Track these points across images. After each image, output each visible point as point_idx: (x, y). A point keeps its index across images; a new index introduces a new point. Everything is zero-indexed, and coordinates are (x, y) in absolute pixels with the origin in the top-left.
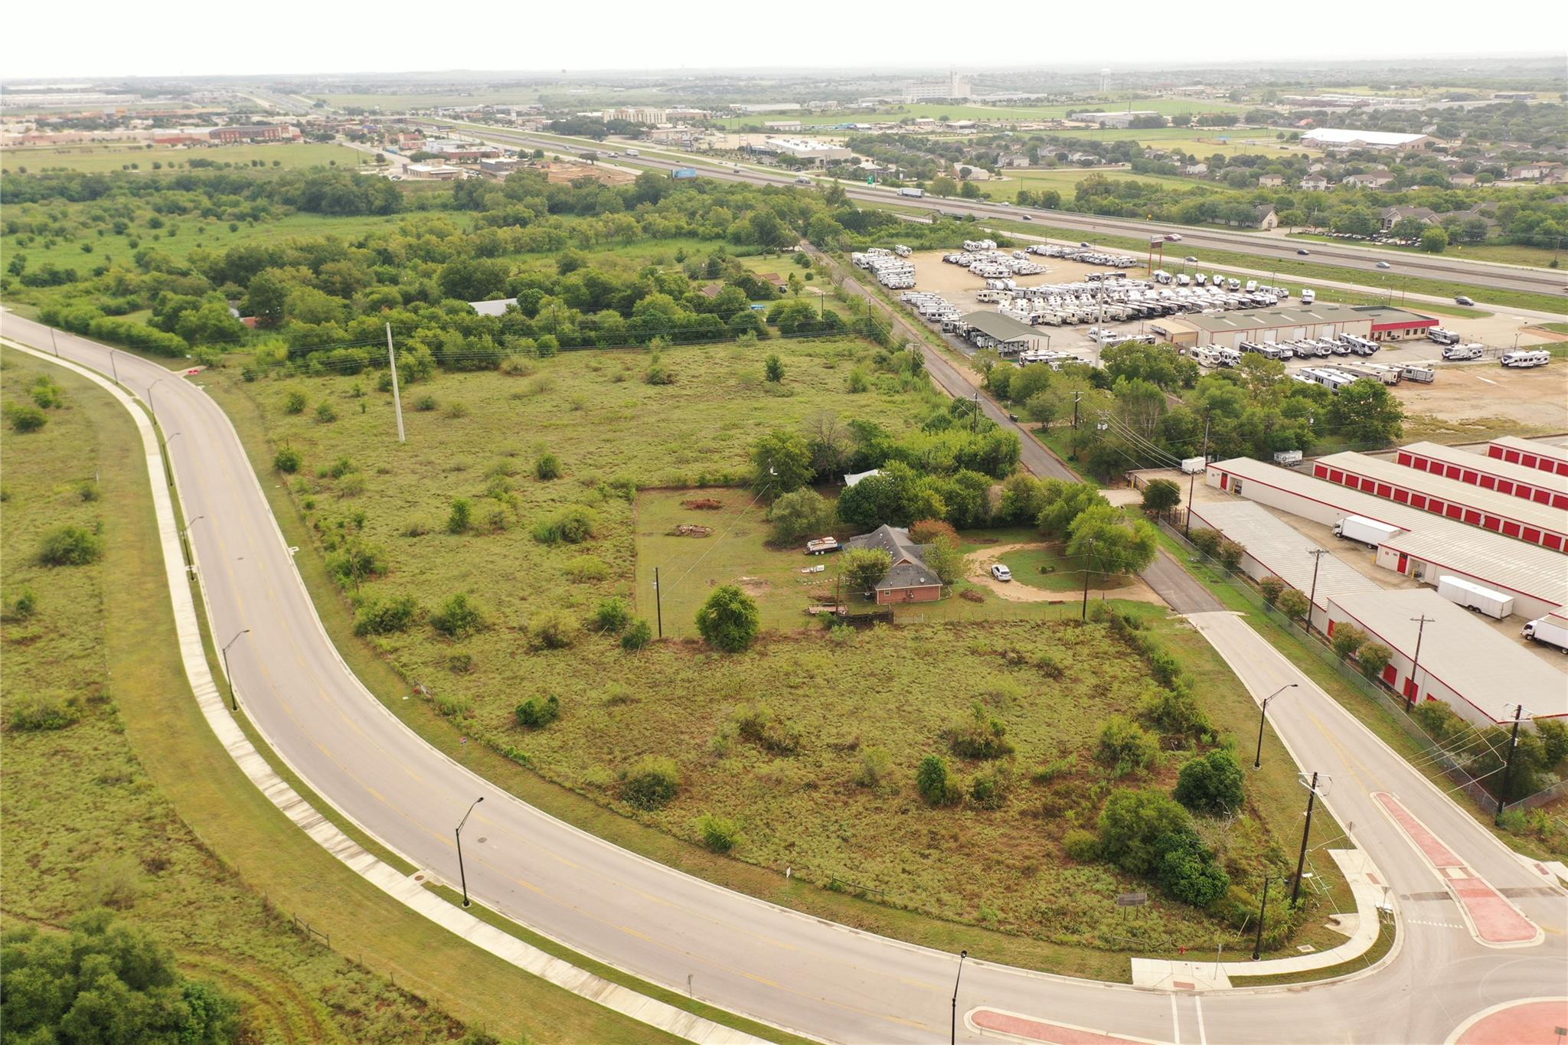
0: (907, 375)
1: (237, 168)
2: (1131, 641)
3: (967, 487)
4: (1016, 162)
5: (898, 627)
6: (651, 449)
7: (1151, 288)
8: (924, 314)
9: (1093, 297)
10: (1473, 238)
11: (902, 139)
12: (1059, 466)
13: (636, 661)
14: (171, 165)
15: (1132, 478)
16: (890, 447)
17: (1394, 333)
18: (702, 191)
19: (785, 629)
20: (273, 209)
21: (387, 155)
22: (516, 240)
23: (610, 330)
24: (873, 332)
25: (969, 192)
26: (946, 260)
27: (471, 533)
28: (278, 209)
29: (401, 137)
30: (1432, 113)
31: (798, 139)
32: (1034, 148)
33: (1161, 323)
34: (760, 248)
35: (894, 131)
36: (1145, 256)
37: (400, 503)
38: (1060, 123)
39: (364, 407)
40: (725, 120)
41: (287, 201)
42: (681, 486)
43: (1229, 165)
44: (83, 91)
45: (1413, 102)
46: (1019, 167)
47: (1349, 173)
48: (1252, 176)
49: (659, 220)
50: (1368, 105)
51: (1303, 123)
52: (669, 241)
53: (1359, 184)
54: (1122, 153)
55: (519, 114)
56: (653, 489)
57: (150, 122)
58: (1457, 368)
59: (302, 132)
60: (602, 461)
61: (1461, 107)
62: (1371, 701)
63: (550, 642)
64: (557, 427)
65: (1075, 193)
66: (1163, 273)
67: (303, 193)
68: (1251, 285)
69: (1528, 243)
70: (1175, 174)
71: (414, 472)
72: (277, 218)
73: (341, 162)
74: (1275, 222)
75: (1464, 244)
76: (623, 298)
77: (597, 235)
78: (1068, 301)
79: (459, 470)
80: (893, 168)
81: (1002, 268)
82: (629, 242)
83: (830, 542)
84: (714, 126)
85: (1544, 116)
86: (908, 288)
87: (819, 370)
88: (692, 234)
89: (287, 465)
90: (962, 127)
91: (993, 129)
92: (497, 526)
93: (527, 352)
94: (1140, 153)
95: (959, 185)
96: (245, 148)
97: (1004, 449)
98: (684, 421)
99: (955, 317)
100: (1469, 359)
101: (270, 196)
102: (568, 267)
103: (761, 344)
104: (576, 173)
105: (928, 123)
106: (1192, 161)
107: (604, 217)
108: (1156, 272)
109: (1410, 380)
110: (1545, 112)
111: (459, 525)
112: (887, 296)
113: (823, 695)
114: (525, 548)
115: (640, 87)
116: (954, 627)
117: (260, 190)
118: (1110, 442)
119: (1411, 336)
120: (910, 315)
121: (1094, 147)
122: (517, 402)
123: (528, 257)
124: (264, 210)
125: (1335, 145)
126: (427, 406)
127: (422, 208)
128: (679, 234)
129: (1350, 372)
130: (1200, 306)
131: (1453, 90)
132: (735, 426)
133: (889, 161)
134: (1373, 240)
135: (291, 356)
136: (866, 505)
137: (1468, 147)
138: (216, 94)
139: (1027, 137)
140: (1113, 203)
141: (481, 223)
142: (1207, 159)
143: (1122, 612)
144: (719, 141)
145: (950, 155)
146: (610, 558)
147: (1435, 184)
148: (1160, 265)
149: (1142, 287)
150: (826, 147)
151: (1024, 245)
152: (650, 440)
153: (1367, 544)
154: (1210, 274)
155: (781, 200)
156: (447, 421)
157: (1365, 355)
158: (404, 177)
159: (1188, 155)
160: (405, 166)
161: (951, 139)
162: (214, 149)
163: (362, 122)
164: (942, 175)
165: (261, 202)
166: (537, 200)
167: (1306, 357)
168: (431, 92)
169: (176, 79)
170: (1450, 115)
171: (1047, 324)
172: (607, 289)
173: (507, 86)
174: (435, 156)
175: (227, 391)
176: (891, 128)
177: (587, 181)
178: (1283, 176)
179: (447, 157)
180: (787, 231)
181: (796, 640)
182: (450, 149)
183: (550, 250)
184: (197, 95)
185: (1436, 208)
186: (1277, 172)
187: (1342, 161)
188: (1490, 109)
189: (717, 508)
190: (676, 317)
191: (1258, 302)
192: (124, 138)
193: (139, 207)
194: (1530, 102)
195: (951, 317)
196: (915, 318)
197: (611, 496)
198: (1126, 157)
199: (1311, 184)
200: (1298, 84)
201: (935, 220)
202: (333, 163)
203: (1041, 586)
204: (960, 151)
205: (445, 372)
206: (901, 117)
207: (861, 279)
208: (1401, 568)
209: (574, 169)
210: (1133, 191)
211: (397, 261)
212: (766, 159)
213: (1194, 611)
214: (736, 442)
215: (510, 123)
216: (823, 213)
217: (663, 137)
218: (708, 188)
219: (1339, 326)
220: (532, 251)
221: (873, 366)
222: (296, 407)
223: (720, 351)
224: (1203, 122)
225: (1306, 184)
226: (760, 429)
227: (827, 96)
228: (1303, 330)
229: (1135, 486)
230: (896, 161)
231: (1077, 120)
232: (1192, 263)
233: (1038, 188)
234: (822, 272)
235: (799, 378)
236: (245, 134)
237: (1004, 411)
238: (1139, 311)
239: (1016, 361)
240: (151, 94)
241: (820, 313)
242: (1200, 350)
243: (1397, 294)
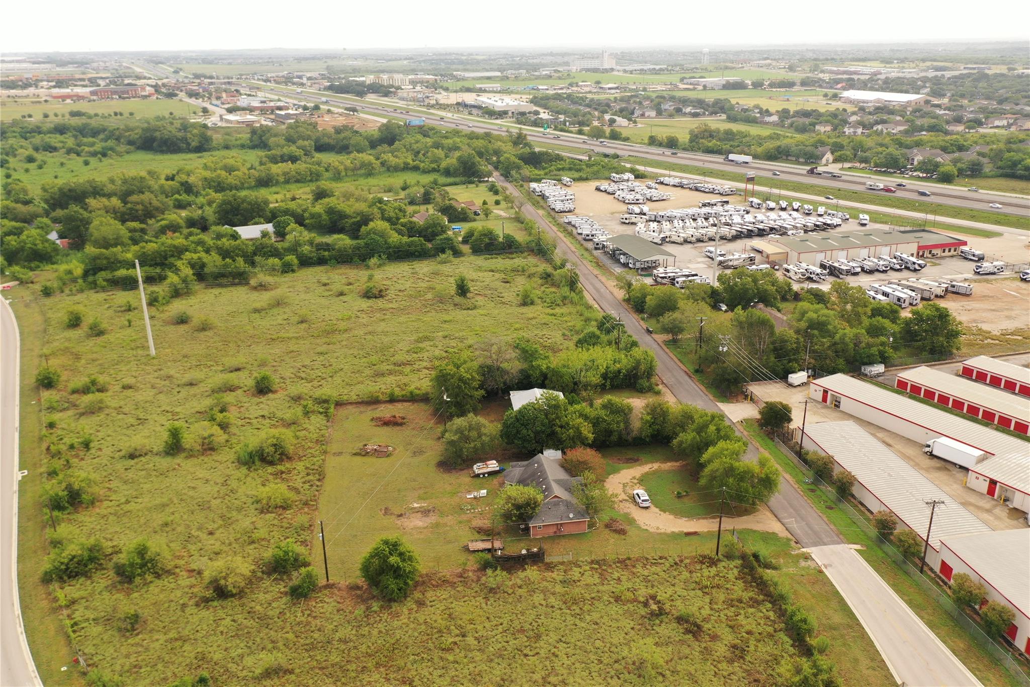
0: (565, 291)
1: (104, 117)
2: (762, 585)
3: (612, 412)
4: (647, 114)
5: (550, 567)
6: (356, 361)
7: (748, 213)
8: (581, 234)
9: (706, 219)
10: (974, 172)
11: (569, 97)
12: (687, 378)
13: (298, 614)
14: (56, 115)
15: (749, 393)
16: (548, 368)
17: (934, 251)
18: (425, 135)
19: (446, 571)
20: (118, 149)
21: (210, 107)
22: (285, 174)
23: (339, 250)
24: (540, 250)
25: (615, 136)
26: (598, 189)
27: (183, 455)
28: (122, 148)
29: (224, 95)
30: (925, 80)
31: (498, 96)
32: (659, 104)
33: (757, 243)
34: (463, 179)
35: (564, 91)
36: (742, 186)
37: (133, 421)
38: (676, 86)
39: (129, 321)
40: (450, 84)
41: (130, 143)
42: (373, 401)
43: (794, 116)
44: (18, 61)
45: (910, 72)
46: (649, 117)
47: (877, 123)
48: (810, 125)
49: (391, 158)
50: (881, 74)
51: (839, 86)
52: (399, 173)
53: (885, 131)
54: (719, 107)
55: (309, 79)
56: (351, 403)
57: (53, 84)
58: (987, 281)
59: (156, 91)
60: (313, 375)
61: (943, 75)
63: (221, 592)
64: (283, 340)
65: (688, 137)
66: (756, 201)
67: (140, 137)
68: (821, 210)
69: (1013, 176)
70: (757, 123)
71: (153, 387)
72: (120, 155)
73: (177, 114)
74: (831, 160)
75: (968, 176)
76: (354, 223)
77: (346, 169)
78: (688, 224)
79: (191, 384)
80: (562, 117)
81: (638, 196)
82: (370, 174)
83: (493, 465)
84: (441, 87)
85: (1000, 82)
86: (570, 211)
87: (499, 284)
88: (416, 169)
89: (47, 382)
90: (610, 89)
91: (631, 90)
92: (208, 447)
93: (273, 270)
94: (732, 108)
95: (607, 130)
96: (114, 102)
97: (642, 367)
98: (385, 333)
99: (603, 238)
100: (994, 274)
101: (118, 139)
102: (320, 195)
103: (456, 261)
104: (341, 121)
105: (587, 86)
106: (768, 113)
107: (352, 155)
108: (751, 199)
109: (954, 293)
110: (1000, 79)
111: (174, 447)
112: (554, 218)
113: (472, 659)
114: (228, 472)
115: (396, 60)
116: (599, 565)
117: (115, 135)
118: (730, 362)
119: (947, 253)
120: (570, 234)
121: (700, 103)
122: (257, 315)
123: (293, 186)
124: (111, 149)
125: (864, 102)
126: (182, 320)
127: (227, 147)
128: (406, 168)
129: (908, 287)
130: (786, 228)
131: (935, 64)
132: (427, 338)
133: (558, 113)
134: (902, 173)
135: (86, 274)
136: (524, 431)
137: (955, 103)
138: (108, 64)
139: (654, 95)
140: (716, 145)
141: (264, 159)
142: (778, 112)
143: (751, 547)
144: (443, 97)
145: (601, 108)
146: (298, 482)
147: (938, 131)
148: (753, 194)
149: (742, 212)
150: (516, 103)
151: (654, 177)
152: (356, 353)
154: (790, 200)
155: (479, 143)
156: (196, 334)
157: (915, 270)
158: (220, 124)
159: (765, 109)
160: (221, 116)
161: (602, 97)
162: (92, 103)
163: (199, 84)
164: (596, 123)
165: (110, 143)
166: (306, 143)
167: (871, 272)
168: (255, 63)
169: (87, 53)
170: (936, 81)
171: (674, 243)
172: (342, 216)
173: (306, 59)
174: (244, 109)
175: (27, 306)
176: (561, 89)
177: (345, 128)
178: (832, 124)
179: (251, 110)
180: (485, 167)
181: (453, 585)
182: (256, 104)
183: (311, 181)
184: (95, 65)
185: (944, 149)
186: (827, 122)
187: (870, 113)
188: (961, 77)
189: (401, 424)
190: (391, 240)
191: (828, 225)
192: (31, 95)
193: (22, 147)
194: (987, 71)
195: (601, 238)
196: (574, 237)
197: (313, 412)
198: (722, 110)
199: (852, 130)
200: (833, 59)
201: (590, 157)
202: (171, 114)
203: (678, 513)
204: (608, 106)
205: (207, 287)
206: (569, 81)
207: (536, 204)
208: (991, 492)
209: (341, 118)
210: (729, 136)
211: (195, 189)
212: (474, 111)
213: (815, 544)
214: (426, 355)
215: (302, 84)
216: (510, 153)
217: (405, 95)
218: (431, 133)
219: (894, 247)
220: (298, 181)
221: (540, 281)
222: (75, 322)
223: (424, 267)
224: (772, 85)
225: (848, 131)
226: (447, 341)
227: (520, 67)
228: (867, 250)
229: (752, 399)
230: (565, 113)
231: (687, 84)
232: (776, 191)
233: (663, 133)
234: (507, 199)
235: (482, 292)
236: (115, 93)
237: (642, 323)
238: (741, 232)
239: (650, 275)
240: (63, 64)
241: (501, 235)
242: (790, 267)
243: (930, 217)
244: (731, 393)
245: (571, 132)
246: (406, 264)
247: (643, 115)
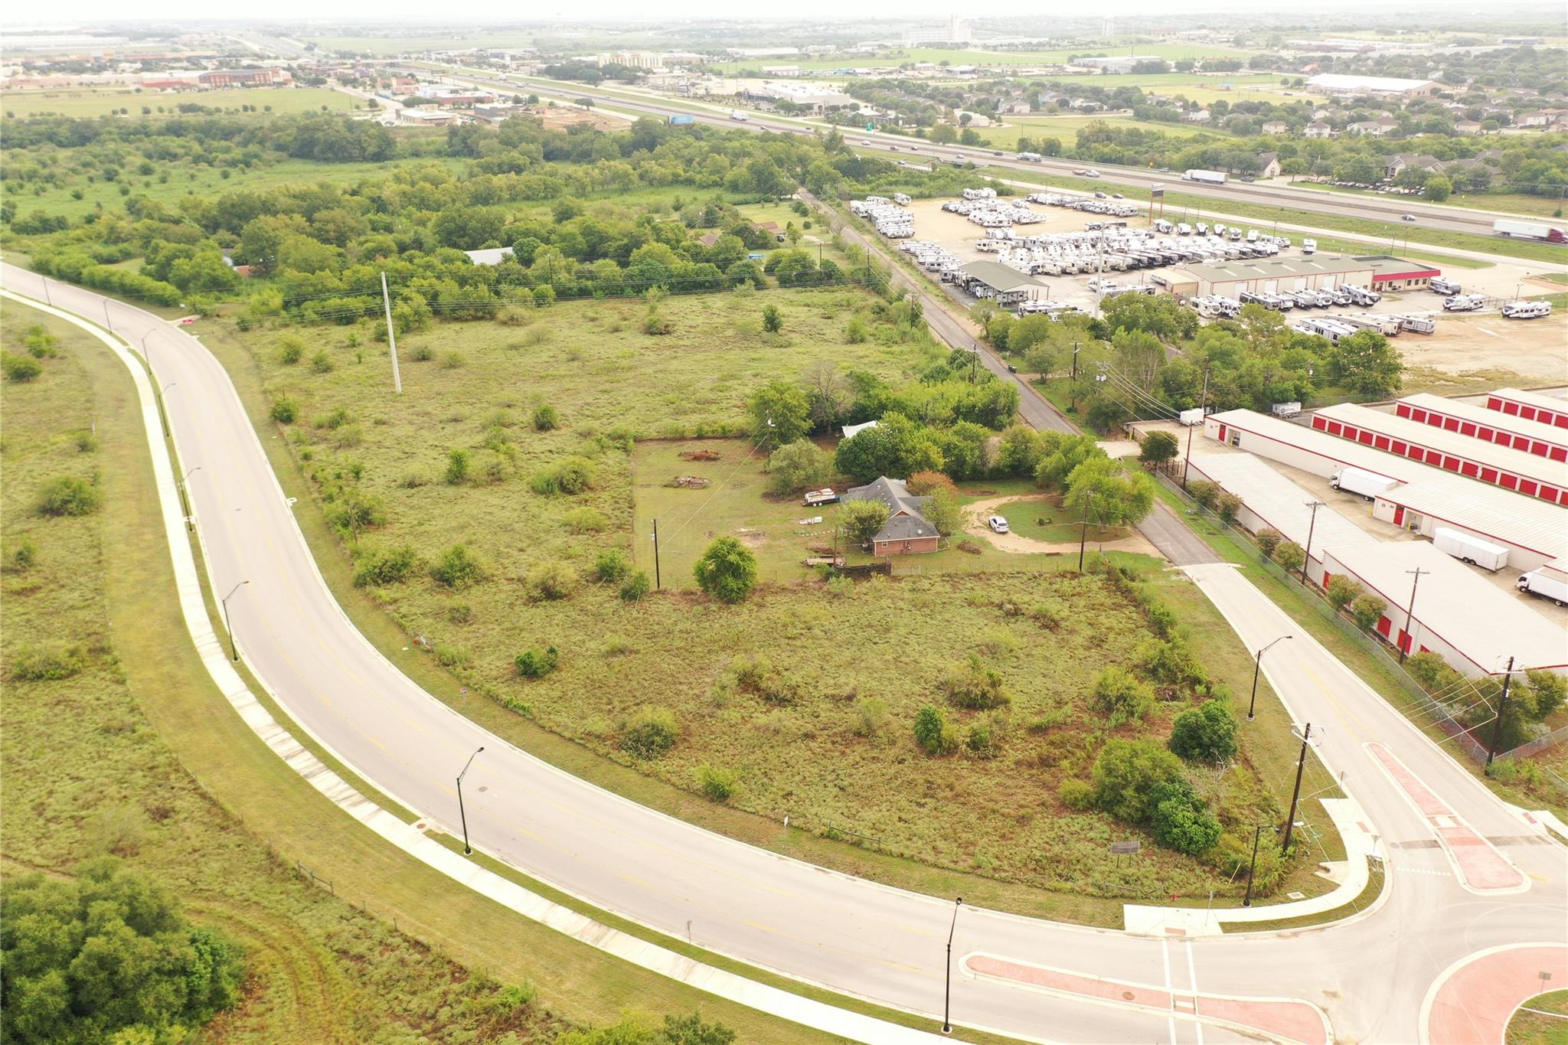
0: (905, 326)
1: (228, 113)
2: (1127, 592)
3: (965, 439)
4: (1017, 109)
5: (896, 579)
6: (648, 399)
7: (1151, 237)
8: (923, 264)
9: (1093, 246)
10: (1477, 187)
11: (902, 84)
12: (1057, 417)
13: (634, 611)
14: (161, 110)
15: (1130, 430)
16: (888, 398)
17: (1396, 283)
18: (698, 138)
19: (783, 581)
20: (265, 156)
21: (379, 100)
22: (511, 188)
23: (606, 280)
24: (871, 281)
25: (969, 140)
26: (945, 209)
27: (469, 484)
28: (270, 155)
29: (394, 82)
30: (1439, 59)
31: (796, 83)
32: (1036, 94)
33: (1161, 273)
34: (757, 196)
35: (894, 76)
36: (1146, 205)
37: (397, 454)
38: (1061, 68)
39: (360, 357)
40: (722, 65)
41: (280, 147)
42: (679, 438)
43: (1232, 111)
44: (70, 33)
45: (1420, 47)
46: (1019, 113)
47: (1353, 120)
48: (1255, 123)
49: (656, 168)
50: (1373, 50)
51: (1307, 68)
52: (666, 189)
53: (1363, 132)
54: (1124, 99)
55: (513, 58)
56: (652, 440)
57: (139, 65)
58: (1458, 319)
59: (294, 76)
60: (600, 412)
61: (1468, 52)
62: (1364, 652)
63: (550, 593)
64: (554, 378)
65: (1076, 140)
66: (1164, 223)
67: (295, 139)
68: (1253, 235)
69: (1533, 192)
70: (1178, 121)
71: (411, 423)
72: (269, 164)
73: (333, 108)
74: (1278, 170)
75: (1468, 192)
76: (620, 248)
77: (593, 183)
78: (1068, 251)
79: (456, 420)
80: (892, 114)
81: (1002, 217)
82: (625, 190)
83: (828, 494)
84: (711, 71)
85: (1552, 61)
86: (907, 237)
87: (817, 320)
88: (689, 182)
89: (284, 416)
90: (962, 73)
91: (993, 75)
92: (495, 477)
93: (524, 302)
94: (1143, 100)
95: (959, 132)
96: (235, 93)
97: (1002, 401)
98: (681, 372)
99: (954, 267)
100: (1469, 310)
101: (261, 142)
102: (564, 215)
103: (759, 294)
104: (572, 119)
105: (928, 68)
106: (1195, 107)
107: (599, 164)
108: (1157, 221)
109: (1411, 331)
110: (1552, 57)
111: (457, 476)
112: (885, 245)
113: (821, 646)
114: (523, 500)
115: (636, 30)
116: (950, 578)
117: (252, 136)
118: (1109, 394)
119: (1413, 286)
120: (909, 264)
121: (1096, 93)
122: (514, 352)
123: (524, 205)
124: (256, 156)
125: (1339, 91)
126: (423, 357)
127: (416, 154)
128: (676, 181)
129: (1350, 322)
130: (1201, 256)
131: (1460, 35)
132: (732, 377)
133: (887, 107)
134: (1376, 188)
135: (286, 305)
136: (864, 456)
137: (1474, 93)
138: (205, 37)
139: (1028, 82)
140: (1114, 150)
141: (476, 170)
142: (1210, 105)
143: (1118, 564)
144: (716, 85)
145: (950, 101)
146: (608, 510)
147: (1440, 131)
148: (1161, 215)
149: (1143, 237)
150: (825, 93)
151: (1025, 194)
152: (647, 391)
153: (1364, 496)
154: (1210, 221)
155: (778, 147)
156: (444, 371)
157: (1366, 306)
158: (397, 123)
159: (1191, 101)
160: (398, 112)
161: (951, 85)
162: (204, 93)
163: (353, 66)
164: (941, 121)
165: (253, 148)
166: (532, 147)
167: (1306, 308)
168: (423, 35)
169: (164, 21)
170: (1456, 61)
171: (1047, 274)
172: (603, 238)
173: (501, 29)
174: (428, 102)
175: (221, 341)
176: (890, 73)
177: (583, 127)
178: (1287, 123)
179: (440, 102)
180: (784, 178)
181: (794, 592)
182: (444, 94)
183: (545, 198)
184: (186, 38)
185: (1440, 156)
186: (1280, 119)
187: (1346, 108)
188: (1497, 54)
189: (715, 459)
190: (673, 266)
191: (1259, 252)
192: (113, 82)
193: (129, 153)
194: (1537, 47)
195: (949, 267)
196: (914, 268)
197: (609, 447)
198: (1128, 103)
199: (1315, 131)
200: (1303, 28)
201: (934, 167)
202: (325, 108)
203: (1037, 538)
204: (960, 96)
205: (441, 322)
206: (900, 62)
207: (860, 228)
208: (1398, 520)
209: (570, 115)
210: (1134, 138)
211: (390, 208)
212: (764, 105)
213: (1190, 563)
214: (734, 394)
215: (504, 67)
216: (821, 160)
217: (660, 82)
218: (705, 134)
219: (1340, 276)
220: (527, 198)
221: (872, 316)
222: (292, 358)
223: (718, 301)
224: (1206, 67)
225: (1310, 132)
226: (758, 380)
227: (825, 41)
228: (1304, 280)
229: (1133, 438)
230: (895, 107)
231: (1079, 65)
232: (1193, 211)
233: (1039, 135)
234: (820, 220)
235: (797, 329)
236: (235, 78)
237: (1003, 362)
238: (1140, 261)
239: (1015, 311)
240: (137, 37)
241: (818, 263)
242: (1200, 301)
243: (1399, 243)
244: (1109, 431)
245: (906, 134)
246: (694, 297)
247: (1011, 110)
